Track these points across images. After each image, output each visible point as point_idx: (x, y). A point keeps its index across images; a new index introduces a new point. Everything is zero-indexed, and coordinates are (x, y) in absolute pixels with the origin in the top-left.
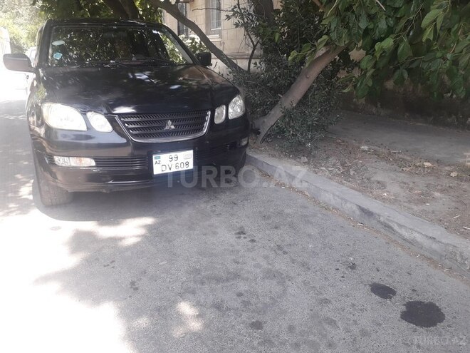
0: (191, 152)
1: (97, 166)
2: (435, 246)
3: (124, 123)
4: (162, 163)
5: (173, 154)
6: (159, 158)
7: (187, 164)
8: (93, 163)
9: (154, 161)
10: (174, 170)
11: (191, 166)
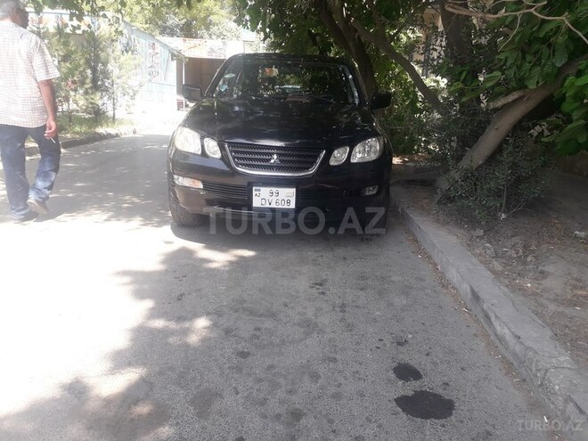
0: (293, 190)
1: (205, 189)
2: (518, 349)
3: (234, 158)
4: (262, 196)
5: (274, 189)
6: (259, 190)
7: (289, 202)
8: (201, 186)
9: (254, 193)
10: (273, 206)
11: (293, 205)
